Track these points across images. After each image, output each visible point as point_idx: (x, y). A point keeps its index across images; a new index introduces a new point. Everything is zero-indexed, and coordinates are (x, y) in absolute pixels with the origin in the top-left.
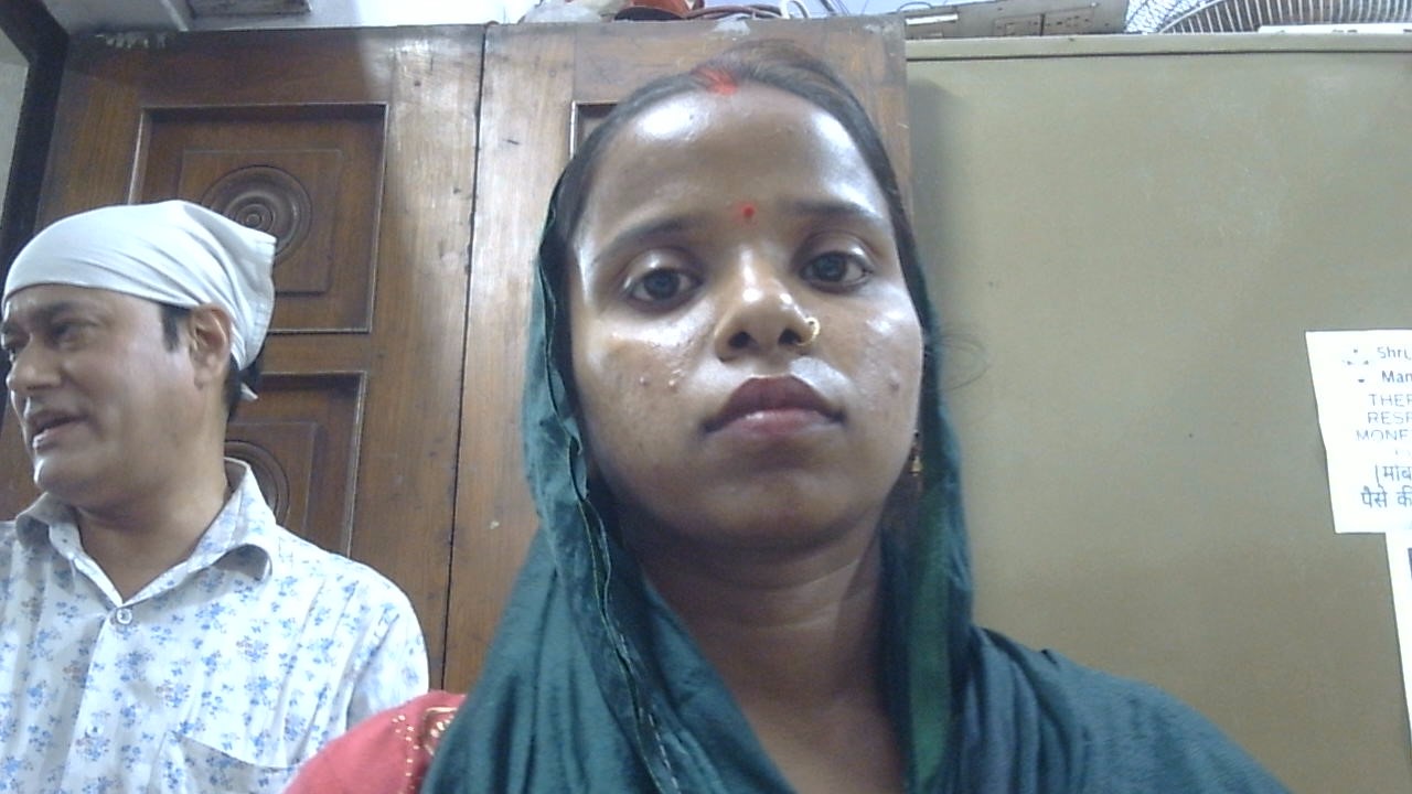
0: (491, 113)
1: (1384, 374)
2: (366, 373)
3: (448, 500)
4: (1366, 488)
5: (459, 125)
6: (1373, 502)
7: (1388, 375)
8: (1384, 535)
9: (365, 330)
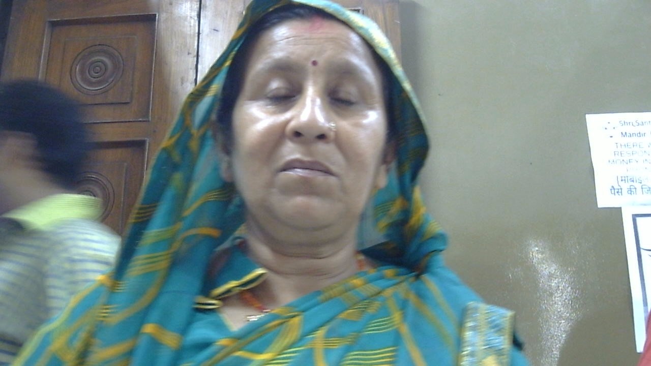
0: (205, 17)
1: (622, 133)
2: (148, 139)
4: (613, 187)
5: (190, 23)
6: (616, 193)
7: (624, 134)
8: (621, 208)
9: (147, 119)
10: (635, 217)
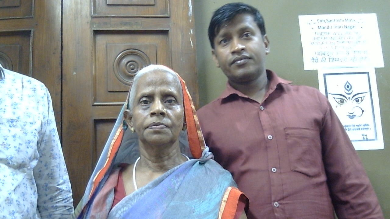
1: (319, 27)
2: (32, 29)
3: (60, 67)
4: (313, 58)
6: (315, 62)
7: (320, 27)
8: (317, 70)
9: (32, 17)
10: (325, 75)
